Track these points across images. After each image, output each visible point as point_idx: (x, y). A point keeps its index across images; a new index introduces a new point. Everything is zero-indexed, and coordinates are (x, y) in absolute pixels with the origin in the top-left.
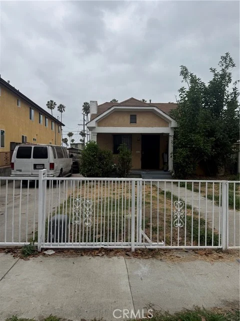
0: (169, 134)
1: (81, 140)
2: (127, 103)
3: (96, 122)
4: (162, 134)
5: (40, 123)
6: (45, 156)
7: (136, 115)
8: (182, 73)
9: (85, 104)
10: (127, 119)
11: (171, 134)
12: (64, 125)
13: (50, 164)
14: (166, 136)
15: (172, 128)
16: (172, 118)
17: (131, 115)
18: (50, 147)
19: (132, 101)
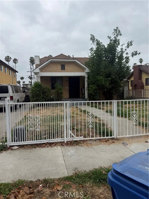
0: (85, 76)
1: (29, 82)
2: (58, 57)
3: (39, 69)
4: (81, 76)
5: (1, 71)
6: (7, 92)
7: (64, 65)
8: (91, 39)
9: (31, 58)
10: (60, 67)
11: (86, 76)
12: (18, 72)
13: (10, 96)
14: (83, 77)
15: (86, 73)
16: (86, 67)
17: (61, 65)
18: (10, 86)
19: (62, 56)
